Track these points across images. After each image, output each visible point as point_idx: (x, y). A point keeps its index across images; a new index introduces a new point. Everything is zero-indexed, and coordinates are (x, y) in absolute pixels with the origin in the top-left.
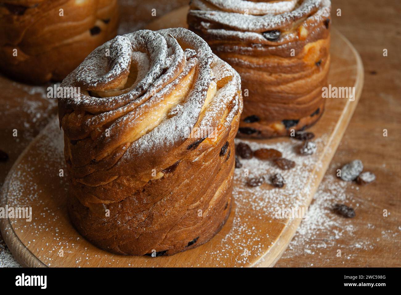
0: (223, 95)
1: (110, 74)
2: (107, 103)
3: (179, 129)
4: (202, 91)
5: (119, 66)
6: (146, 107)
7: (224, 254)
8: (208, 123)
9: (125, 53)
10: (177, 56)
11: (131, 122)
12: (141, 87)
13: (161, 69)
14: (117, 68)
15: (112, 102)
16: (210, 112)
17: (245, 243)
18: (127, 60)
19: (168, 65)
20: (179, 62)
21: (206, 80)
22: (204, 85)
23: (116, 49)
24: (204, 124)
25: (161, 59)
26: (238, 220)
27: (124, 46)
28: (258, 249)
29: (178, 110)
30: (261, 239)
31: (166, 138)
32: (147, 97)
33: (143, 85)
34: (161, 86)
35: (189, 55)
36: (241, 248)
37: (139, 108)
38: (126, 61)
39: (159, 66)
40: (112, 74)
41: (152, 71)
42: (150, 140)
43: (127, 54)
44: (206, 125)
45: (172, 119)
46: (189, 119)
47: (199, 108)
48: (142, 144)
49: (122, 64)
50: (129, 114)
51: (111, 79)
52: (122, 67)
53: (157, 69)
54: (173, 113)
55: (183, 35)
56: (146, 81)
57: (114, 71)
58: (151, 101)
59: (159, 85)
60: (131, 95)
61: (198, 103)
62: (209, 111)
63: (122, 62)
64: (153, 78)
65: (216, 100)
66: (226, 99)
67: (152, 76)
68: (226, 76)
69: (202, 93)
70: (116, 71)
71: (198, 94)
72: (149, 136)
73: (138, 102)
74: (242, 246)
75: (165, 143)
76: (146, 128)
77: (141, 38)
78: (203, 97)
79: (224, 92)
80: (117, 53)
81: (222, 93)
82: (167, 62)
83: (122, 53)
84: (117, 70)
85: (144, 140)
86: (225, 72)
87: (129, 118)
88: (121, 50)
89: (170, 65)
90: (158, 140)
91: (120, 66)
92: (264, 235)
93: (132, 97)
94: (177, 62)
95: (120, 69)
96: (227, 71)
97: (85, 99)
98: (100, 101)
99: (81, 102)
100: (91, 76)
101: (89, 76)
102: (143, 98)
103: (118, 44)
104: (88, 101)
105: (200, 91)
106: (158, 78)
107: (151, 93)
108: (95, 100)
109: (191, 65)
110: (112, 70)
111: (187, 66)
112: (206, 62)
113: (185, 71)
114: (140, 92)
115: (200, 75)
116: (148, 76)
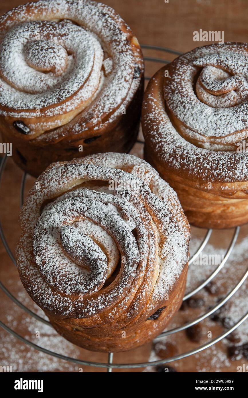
3: (179, 260)
5: (101, 262)
6: (151, 272)
9: (90, 246)
11: (148, 291)
12: (134, 262)
13: (132, 234)
14: (101, 264)
15: (124, 292)
18: (98, 249)
19: (134, 226)
20: (140, 218)
21: (164, 208)
22: (167, 215)
23: (78, 247)
25: (123, 226)
27: (81, 239)
29: (167, 249)
31: (175, 275)
32: (146, 266)
33: (135, 259)
34: (148, 248)
37: (147, 278)
39: (129, 234)
40: (103, 273)
41: (129, 244)
42: (165, 286)
43: (93, 244)
45: (168, 258)
48: (160, 293)
49: (100, 257)
50: (145, 288)
51: (106, 276)
52: (103, 259)
53: (131, 238)
54: (165, 255)
56: (134, 255)
57: (102, 269)
58: (151, 265)
59: (147, 250)
60: (131, 274)
63: (99, 256)
64: (136, 247)
67: (133, 246)
72: (162, 284)
73: (142, 275)
80: (84, 250)
82: (130, 225)
83: (89, 248)
84: (103, 266)
85: (160, 290)
88: (85, 246)
89: (136, 223)
90: (171, 281)
91: (101, 260)
93: (133, 275)
95: (104, 263)
97: (95, 306)
98: (112, 298)
99: (95, 311)
100: (77, 283)
101: (76, 284)
102: (144, 268)
103: (75, 241)
104: (100, 304)
105: (170, 222)
106: (138, 244)
107: (146, 260)
108: (105, 300)
109: (141, 207)
110: (98, 269)
111: (140, 210)
112: (146, 192)
113: (145, 217)
114: (136, 266)
115: (154, 208)
116: (130, 250)
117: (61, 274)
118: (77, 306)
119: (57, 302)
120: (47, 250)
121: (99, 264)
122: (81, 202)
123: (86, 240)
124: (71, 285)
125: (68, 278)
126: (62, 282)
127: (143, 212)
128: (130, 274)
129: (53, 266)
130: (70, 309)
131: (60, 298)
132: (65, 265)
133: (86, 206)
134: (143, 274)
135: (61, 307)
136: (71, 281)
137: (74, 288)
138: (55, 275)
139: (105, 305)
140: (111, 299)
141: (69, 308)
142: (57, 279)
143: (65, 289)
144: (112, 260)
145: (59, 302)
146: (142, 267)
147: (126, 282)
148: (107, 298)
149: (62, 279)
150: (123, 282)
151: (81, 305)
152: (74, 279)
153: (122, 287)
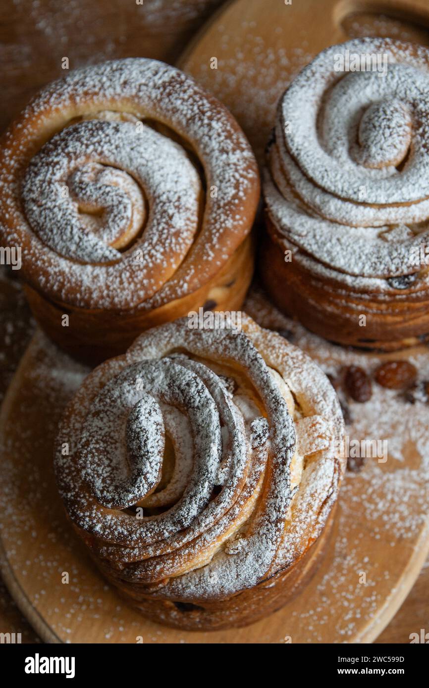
0: (312, 492)
1: (131, 496)
2: (130, 542)
3: (243, 576)
4: (277, 522)
5: (144, 481)
6: (190, 554)
7: (320, 618)
8: (288, 555)
9: (151, 450)
10: (236, 462)
11: (168, 570)
12: (180, 522)
13: (210, 489)
14: (141, 484)
15: (137, 541)
16: (291, 535)
17: (353, 593)
18: (157, 464)
19: (221, 482)
20: (238, 480)
21: (284, 500)
22: (279, 511)
23: (138, 438)
24: (281, 556)
25: (210, 470)
26: (343, 543)
27: (150, 433)
28: (370, 603)
29: (240, 548)
30: (377, 583)
31: (223, 587)
32: (190, 540)
33: (184, 520)
34: (212, 524)
35: (256, 444)
36: (346, 604)
37: (179, 555)
38: (155, 466)
39: (207, 484)
40: (134, 495)
41: (195, 495)
43: (156, 452)
44: (285, 557)
45: (232, 560)
46: (257, 566)
47: (272, 550)
48: (187, 587)
49: (148, 475)
50: (165, 563)
52: (149, 480)
53: (205, 492)
54: (232, 552)
55: (248, 363)
56: (188, 514)
57: (137, 490)
58: (197, 546)
59: (209, 524)
60: (165, 531)
61: (270, 544)
62: (290, 531)
63: (148, 472)
64: (199, 507)
65: (300, 507)
66: (317, 501)
67: (197, 503)
68: (319, 449)
69: (276, 526)
70: (140, 490)
71: (270, 526)
72: (197, 580)
73: (176, 545)
74: (347, 600)
75: (222, 592)
76: (192, 567)
77: (177, 391)
78: (277, 533)
79: (313, 485)
80: (140, 448)
81: (311, 486)
82: (219, 477)
83: (148, 452)
84: (142, 488)
85: (190, 584)
86: (316, 442)
87: (164, 567)
88: (146, 445)
89: (226, 481)
90: (211, 589)
91: (146, 479)
92: (382, 574)
93: (167, 534)
94: (236, 479)
95: (146, 486)
96: (320, 439)
97: (95, 521)
98: (119, 533)
99: (89, 526)
100: (101, 475)
101: (99, 476)
102: (185, 541)
103: (141, 428)
104: (100, 525)
105: (273, 522)
106: (206, 506)
107: (197, 534)
108: (110, 527)
109: (259, 469)
110: (133, 486)
111: (253, 472)
112: (283, 459)
113: (249, 485)
114: (179, 528)
115: (273, 487)
116: (190, 503)
117: (98, 446)
118: (79, 499)
119: (67, 471)
120: (113, 404)
121: (139, 481)
122: (198, 392)
123: (155, 440)
124: (94, 470)
125: (100, 460)
126: (89, 456)
127: (254, 477)
128: (164, 529)
129: (100, 429)
130: (69, 495)
131: (73, 471)
132: (113, 441)
133: (199, 402)
134: (178, 546)
135: (65, 482)
136: (98, 465)
137: (93, 477)
138: (91, 440)
139: (104, 531)
140: (116, 533)
141: (70, 491)
142: (88, 447)
143: (84, 468)
144: (168, 492)
145: (68, 474)
146: (185, 537)
147: (151, 533)
148: (114, 527)
149: (93, 454)
150: (147, 530)
151: (83, 503)
152: (103, 467)
153: (141, 534)
